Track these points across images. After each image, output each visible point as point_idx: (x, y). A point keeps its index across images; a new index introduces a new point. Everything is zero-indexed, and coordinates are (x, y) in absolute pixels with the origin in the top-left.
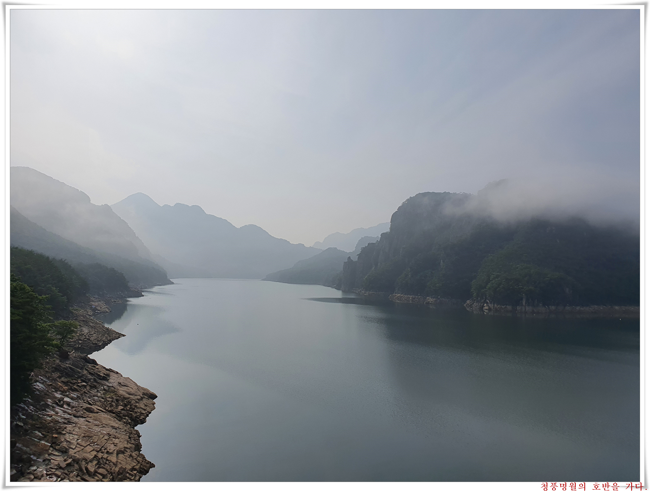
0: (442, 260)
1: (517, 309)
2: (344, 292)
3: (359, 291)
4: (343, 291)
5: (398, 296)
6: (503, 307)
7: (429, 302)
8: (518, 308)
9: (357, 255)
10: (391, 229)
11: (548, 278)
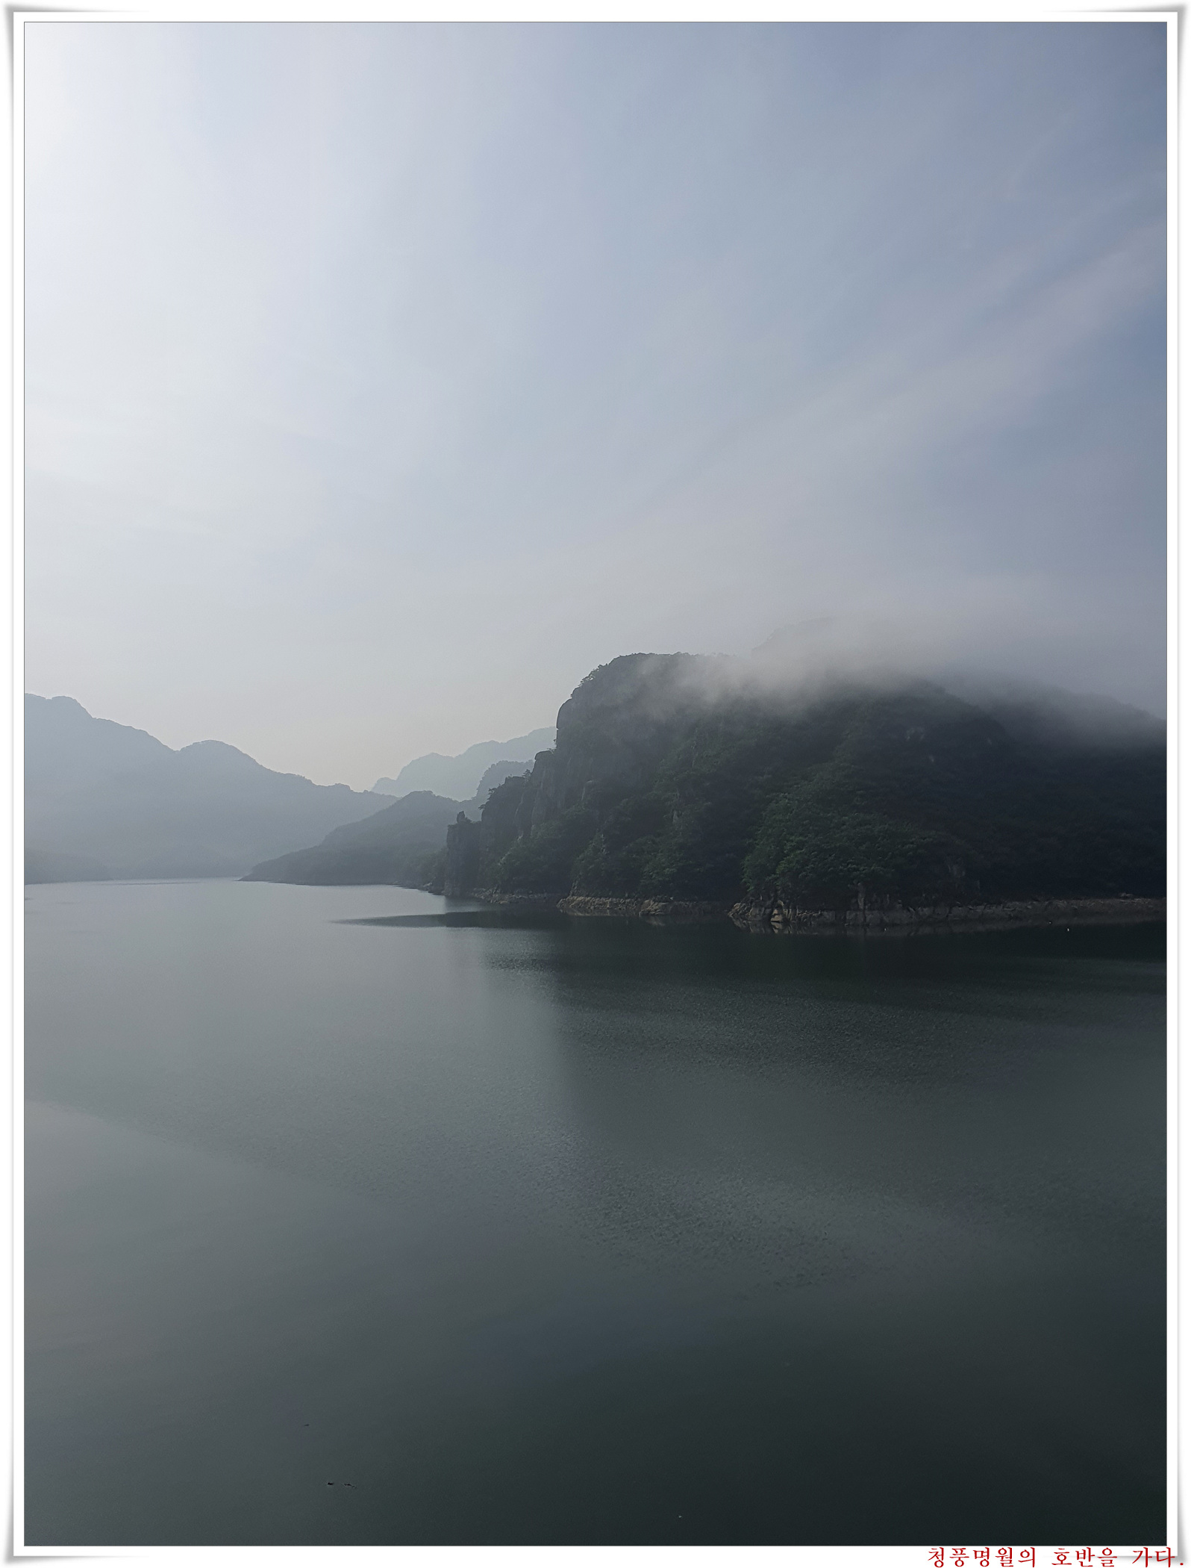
0: (675, 813)
1: (845, 917)
2: (452, 898)
3: (487, 893)
4: (447, 896)
5: (578, 903)
6: (815, 915)
7: (649, 911)
8: (850, 915)
9: (481, 808)
10: (558, 741)
11: (912, 843)
